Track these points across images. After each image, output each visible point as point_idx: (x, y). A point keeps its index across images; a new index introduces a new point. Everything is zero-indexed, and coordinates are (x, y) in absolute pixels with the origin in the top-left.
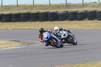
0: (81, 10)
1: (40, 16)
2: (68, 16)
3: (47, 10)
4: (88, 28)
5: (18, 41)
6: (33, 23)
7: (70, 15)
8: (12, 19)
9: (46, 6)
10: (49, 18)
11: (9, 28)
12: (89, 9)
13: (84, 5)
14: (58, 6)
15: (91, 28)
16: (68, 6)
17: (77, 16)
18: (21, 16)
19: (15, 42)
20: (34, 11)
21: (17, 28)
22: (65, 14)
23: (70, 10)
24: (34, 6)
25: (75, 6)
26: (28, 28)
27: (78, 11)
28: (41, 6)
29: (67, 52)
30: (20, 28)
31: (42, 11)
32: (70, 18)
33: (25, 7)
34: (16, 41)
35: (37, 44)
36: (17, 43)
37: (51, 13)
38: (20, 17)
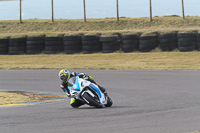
0: (146, 31)
1: (66, 43)
2: (121, 42)
3: (80, 32)
4: (162, 67)
5: (22, 93)
6: (52, 56)
7: (125, 42)
8: (10, 48)
9: (78, 22)
10: (84, 47)
11: (4, 66)
12: (164, 29)
13: (152, 21)
14: (102, 24)
15: (166, 67)
16: (120, 22)
17: (138, 44)
18: (28, 42)
19: (16, 95)
20: (54, 33)
21: (21, 66)
22: (115, 39)
23: (126, 30)
24: (53, 23)
25: (136, 23)
26: (42, 66)
27: (140, 34)
28: (67, 22)
29: (119, 114)
30: (27, 66)
31: (69, 33)
32: (125, 46)
33: (36, 24)
34: (18, 92)
35: (58, 98)
36: (20, 96)
37: (87, 37)
38: (26, 45)
